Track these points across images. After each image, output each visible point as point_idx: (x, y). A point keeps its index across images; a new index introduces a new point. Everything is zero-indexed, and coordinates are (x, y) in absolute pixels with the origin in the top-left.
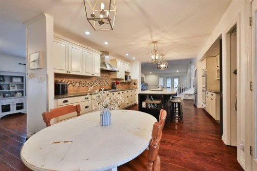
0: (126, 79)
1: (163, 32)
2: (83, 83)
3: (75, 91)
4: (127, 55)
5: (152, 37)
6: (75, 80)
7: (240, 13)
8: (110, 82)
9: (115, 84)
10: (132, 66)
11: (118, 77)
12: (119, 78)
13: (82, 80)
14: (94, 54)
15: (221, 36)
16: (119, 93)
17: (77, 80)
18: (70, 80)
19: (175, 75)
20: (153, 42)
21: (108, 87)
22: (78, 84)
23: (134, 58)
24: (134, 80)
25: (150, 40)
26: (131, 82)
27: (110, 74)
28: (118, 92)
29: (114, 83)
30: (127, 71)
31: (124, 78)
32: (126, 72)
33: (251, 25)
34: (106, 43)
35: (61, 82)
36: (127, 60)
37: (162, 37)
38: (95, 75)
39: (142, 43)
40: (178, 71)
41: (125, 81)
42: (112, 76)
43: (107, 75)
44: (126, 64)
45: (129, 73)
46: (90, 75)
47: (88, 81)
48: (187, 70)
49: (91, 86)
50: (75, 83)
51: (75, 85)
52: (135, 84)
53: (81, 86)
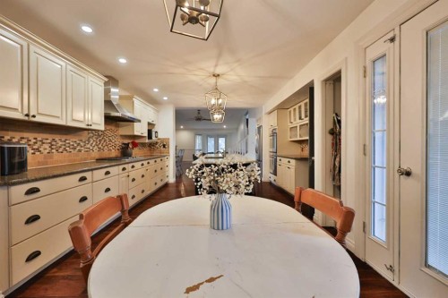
0: (150, 136)
1: (238, 61)
3: (39, 163)
4: (156, 90)
5: (216, 66)
6: (40, 136)
7: (346, 58)
8: (119, 142)
9: (130, 146)
10: (158, 111)
11: (136, 133)
12: (139, 134)
13: (57, 137)
14: (90, 78)
15: (312, 82)
16: (142, 165)
17: (45, 136)
18: (26, 135)
19: (219, 132)
20: (214, 75)
21: (114, 153)
22: (47, 146)
23: (165, 98)
24: (163, 140)
25: (212, 70)
26: (157, 143)
27: (118, 126)
28: (141, 163)
29: (128, 144)
30: (150, 121)
31: (146, 135)
32: (149, 124)
33: (365, 77)
34: (123, 61)
35: (10, 142)
36: (153, 101)
37: (232, 70)
38: (93, 127)
39: (196, 73)
40: (225, 127)
41: (147, 141)
42: (124, 130)
43: (113, 128)
44: (150, 109)
45: (154, 125)
46: (83, 126)
47: (72, 140)
49: (80, 151)
50: (39, 143)
51: (38, 150)
52: (164, 146)
53: (54, 151)
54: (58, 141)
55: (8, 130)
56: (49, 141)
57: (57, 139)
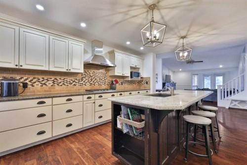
2: (60, 81)
4: (128, 43)
6: (46, 77)
8: (108, 80)
9: (114, 82)
11: (117, 74)
16: (113, 95)
17: (49, 77)
21: (104, 87)
22: (51, 82)
23: (142, 48)
26: (142, 81)
27: (108, 71)
30: (134, 66)
31: (129, 75)
32: (132, 68)
38: (73, 71)
40: (221, 66)
41: (130, 79)
45: (138, 69)
46: (63, 70)
47: (69, 79)
48: (239, 63)
49: (75, 85)
50: (45, 81)
51: (45, 84)
52: (147, 83)
53: (56, 85)
54: (59, 79)
55: (26, 74)
56: (52, 79)
57: (58, 79)
